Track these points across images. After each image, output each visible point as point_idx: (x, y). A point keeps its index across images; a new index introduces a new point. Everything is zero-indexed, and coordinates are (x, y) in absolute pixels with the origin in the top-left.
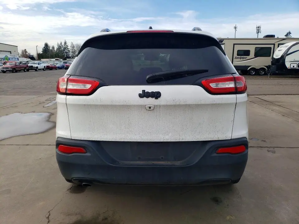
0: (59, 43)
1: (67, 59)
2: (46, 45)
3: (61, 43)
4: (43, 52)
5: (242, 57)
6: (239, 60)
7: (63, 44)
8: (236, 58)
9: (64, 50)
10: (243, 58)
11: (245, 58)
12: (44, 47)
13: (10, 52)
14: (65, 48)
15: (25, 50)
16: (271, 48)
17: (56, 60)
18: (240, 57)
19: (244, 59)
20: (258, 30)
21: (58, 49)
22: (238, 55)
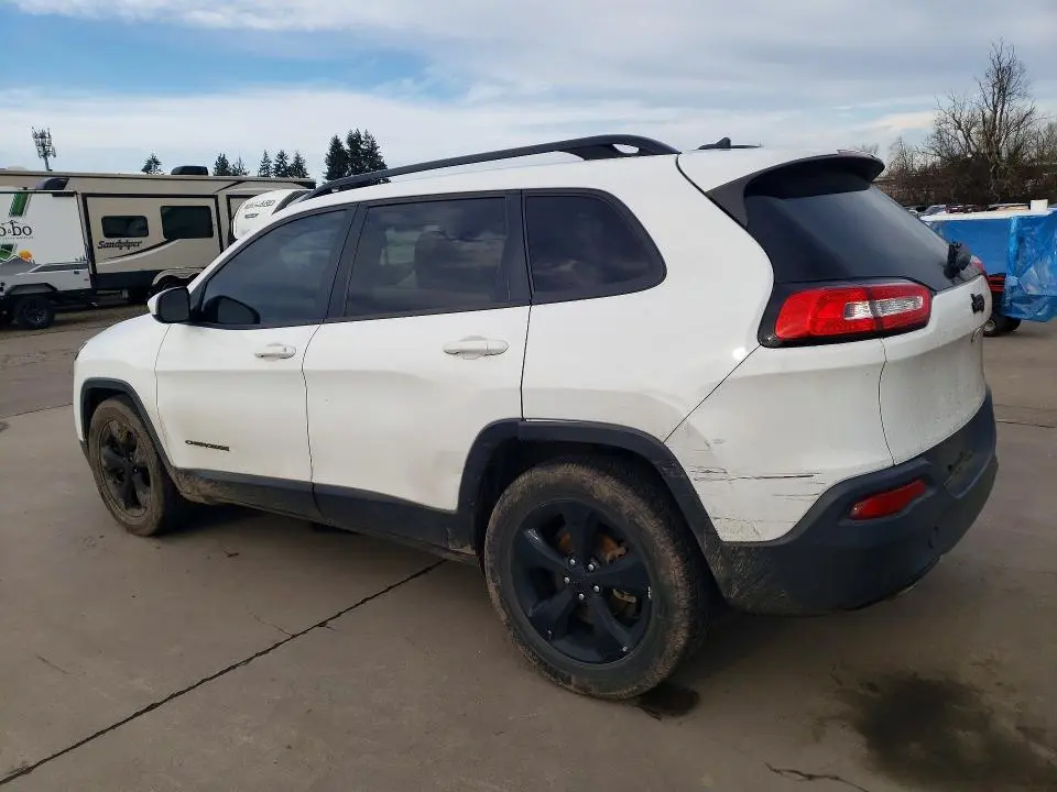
5: (123, 240)
6: (116, 251)
8: (103, 246)
10: (129, 245)
11: (134, 244)
16: (208, 208)
18: (115, 240)
19: (132, 249)
20: (44, 146)
22: (107, 235)
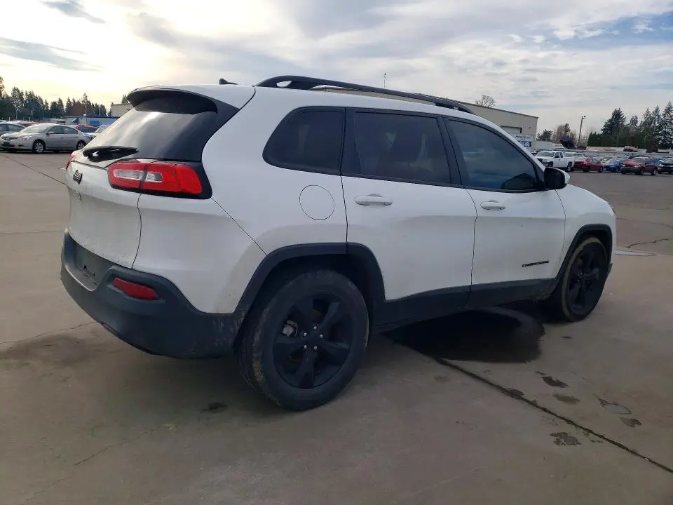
0: (652, 110)
1: (660, 151)
2: (617, 115)
3: (657, 110)
4: (604, 130)
7: (661, 112)
9: (660, 128)
12: (610, 121)
13: (521, 129)
14: (664, 123)
15: (567, 125)
17: (625, 150)
21: (644, 124)
